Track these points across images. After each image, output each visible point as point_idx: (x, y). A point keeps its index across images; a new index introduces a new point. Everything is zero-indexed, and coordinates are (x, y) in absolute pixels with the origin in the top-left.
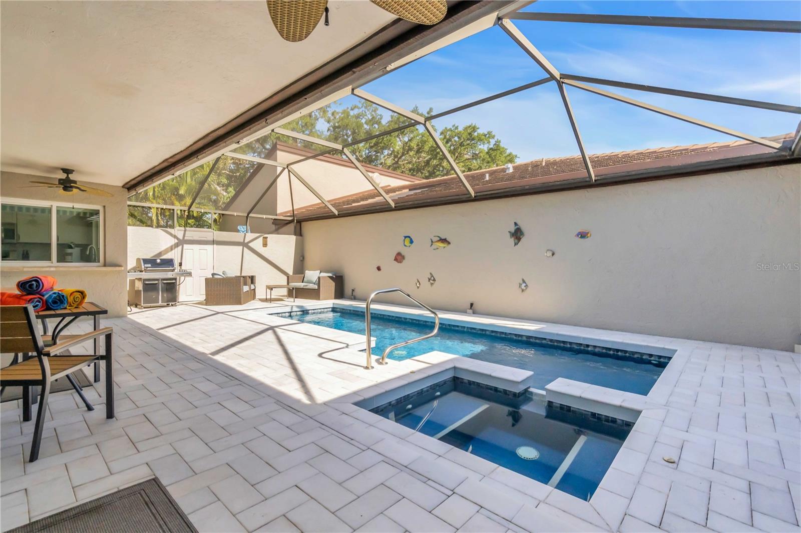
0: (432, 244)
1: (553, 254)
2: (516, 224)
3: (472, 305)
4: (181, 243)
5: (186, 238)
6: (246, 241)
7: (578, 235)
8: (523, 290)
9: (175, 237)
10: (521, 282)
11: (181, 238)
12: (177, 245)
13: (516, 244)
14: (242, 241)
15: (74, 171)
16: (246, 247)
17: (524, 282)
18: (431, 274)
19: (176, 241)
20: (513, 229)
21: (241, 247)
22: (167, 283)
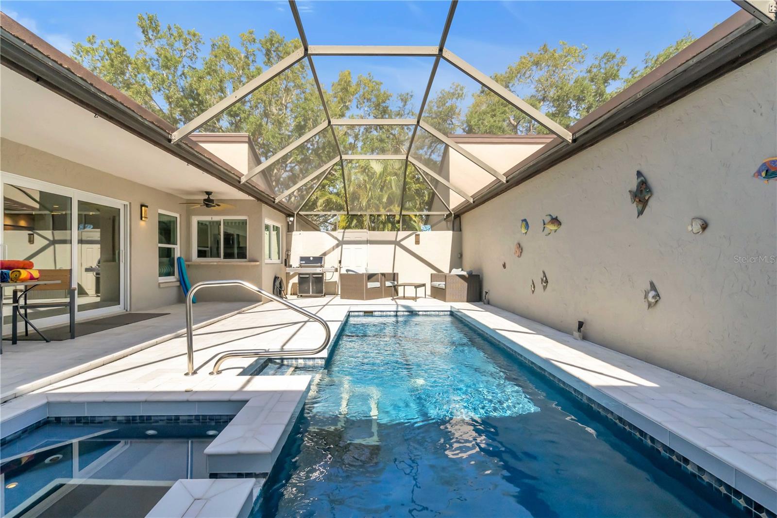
0: (544, 227)
1: (705, 226)
2: (639, 174)
3: (581, 324)
4: (341, 243)
5: (345, 239)
6: (398, 240)
7: (759, 173)
8: (650, 305)
9: (336, 239)
10: (649, 288)
11: (341, 239)
12: (337, 246)
13: (640, 213)
14: (394, 239)
15: (212, 193)
16: (398, 245)
17: (653, 287)
18: (544, 273)
19: (337, 242)
20: (633, 184)
21: (393, 246)
22: (316, 277)
